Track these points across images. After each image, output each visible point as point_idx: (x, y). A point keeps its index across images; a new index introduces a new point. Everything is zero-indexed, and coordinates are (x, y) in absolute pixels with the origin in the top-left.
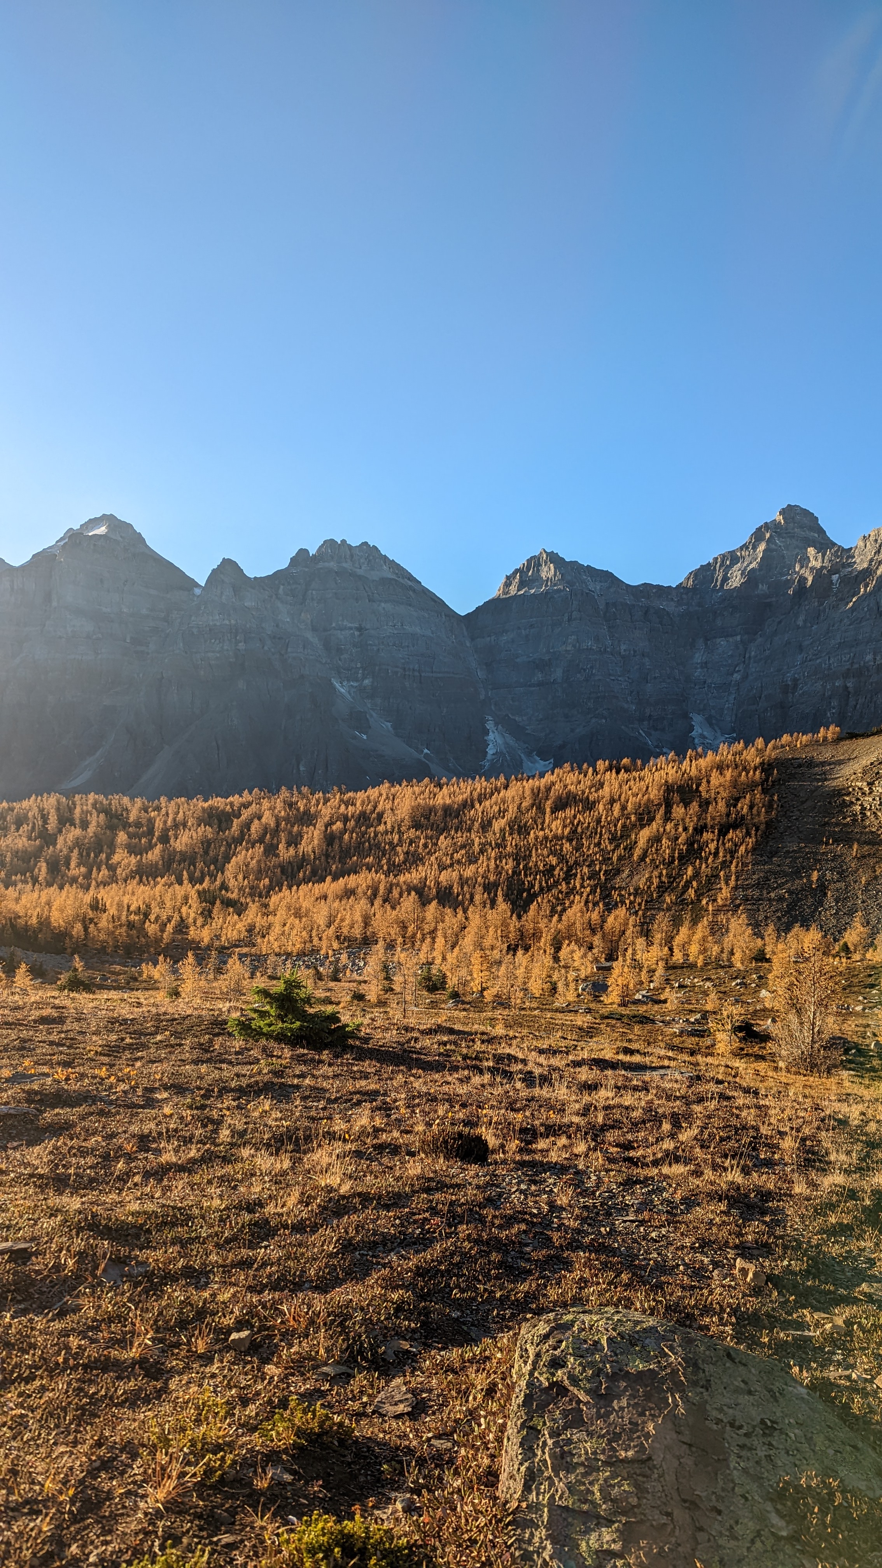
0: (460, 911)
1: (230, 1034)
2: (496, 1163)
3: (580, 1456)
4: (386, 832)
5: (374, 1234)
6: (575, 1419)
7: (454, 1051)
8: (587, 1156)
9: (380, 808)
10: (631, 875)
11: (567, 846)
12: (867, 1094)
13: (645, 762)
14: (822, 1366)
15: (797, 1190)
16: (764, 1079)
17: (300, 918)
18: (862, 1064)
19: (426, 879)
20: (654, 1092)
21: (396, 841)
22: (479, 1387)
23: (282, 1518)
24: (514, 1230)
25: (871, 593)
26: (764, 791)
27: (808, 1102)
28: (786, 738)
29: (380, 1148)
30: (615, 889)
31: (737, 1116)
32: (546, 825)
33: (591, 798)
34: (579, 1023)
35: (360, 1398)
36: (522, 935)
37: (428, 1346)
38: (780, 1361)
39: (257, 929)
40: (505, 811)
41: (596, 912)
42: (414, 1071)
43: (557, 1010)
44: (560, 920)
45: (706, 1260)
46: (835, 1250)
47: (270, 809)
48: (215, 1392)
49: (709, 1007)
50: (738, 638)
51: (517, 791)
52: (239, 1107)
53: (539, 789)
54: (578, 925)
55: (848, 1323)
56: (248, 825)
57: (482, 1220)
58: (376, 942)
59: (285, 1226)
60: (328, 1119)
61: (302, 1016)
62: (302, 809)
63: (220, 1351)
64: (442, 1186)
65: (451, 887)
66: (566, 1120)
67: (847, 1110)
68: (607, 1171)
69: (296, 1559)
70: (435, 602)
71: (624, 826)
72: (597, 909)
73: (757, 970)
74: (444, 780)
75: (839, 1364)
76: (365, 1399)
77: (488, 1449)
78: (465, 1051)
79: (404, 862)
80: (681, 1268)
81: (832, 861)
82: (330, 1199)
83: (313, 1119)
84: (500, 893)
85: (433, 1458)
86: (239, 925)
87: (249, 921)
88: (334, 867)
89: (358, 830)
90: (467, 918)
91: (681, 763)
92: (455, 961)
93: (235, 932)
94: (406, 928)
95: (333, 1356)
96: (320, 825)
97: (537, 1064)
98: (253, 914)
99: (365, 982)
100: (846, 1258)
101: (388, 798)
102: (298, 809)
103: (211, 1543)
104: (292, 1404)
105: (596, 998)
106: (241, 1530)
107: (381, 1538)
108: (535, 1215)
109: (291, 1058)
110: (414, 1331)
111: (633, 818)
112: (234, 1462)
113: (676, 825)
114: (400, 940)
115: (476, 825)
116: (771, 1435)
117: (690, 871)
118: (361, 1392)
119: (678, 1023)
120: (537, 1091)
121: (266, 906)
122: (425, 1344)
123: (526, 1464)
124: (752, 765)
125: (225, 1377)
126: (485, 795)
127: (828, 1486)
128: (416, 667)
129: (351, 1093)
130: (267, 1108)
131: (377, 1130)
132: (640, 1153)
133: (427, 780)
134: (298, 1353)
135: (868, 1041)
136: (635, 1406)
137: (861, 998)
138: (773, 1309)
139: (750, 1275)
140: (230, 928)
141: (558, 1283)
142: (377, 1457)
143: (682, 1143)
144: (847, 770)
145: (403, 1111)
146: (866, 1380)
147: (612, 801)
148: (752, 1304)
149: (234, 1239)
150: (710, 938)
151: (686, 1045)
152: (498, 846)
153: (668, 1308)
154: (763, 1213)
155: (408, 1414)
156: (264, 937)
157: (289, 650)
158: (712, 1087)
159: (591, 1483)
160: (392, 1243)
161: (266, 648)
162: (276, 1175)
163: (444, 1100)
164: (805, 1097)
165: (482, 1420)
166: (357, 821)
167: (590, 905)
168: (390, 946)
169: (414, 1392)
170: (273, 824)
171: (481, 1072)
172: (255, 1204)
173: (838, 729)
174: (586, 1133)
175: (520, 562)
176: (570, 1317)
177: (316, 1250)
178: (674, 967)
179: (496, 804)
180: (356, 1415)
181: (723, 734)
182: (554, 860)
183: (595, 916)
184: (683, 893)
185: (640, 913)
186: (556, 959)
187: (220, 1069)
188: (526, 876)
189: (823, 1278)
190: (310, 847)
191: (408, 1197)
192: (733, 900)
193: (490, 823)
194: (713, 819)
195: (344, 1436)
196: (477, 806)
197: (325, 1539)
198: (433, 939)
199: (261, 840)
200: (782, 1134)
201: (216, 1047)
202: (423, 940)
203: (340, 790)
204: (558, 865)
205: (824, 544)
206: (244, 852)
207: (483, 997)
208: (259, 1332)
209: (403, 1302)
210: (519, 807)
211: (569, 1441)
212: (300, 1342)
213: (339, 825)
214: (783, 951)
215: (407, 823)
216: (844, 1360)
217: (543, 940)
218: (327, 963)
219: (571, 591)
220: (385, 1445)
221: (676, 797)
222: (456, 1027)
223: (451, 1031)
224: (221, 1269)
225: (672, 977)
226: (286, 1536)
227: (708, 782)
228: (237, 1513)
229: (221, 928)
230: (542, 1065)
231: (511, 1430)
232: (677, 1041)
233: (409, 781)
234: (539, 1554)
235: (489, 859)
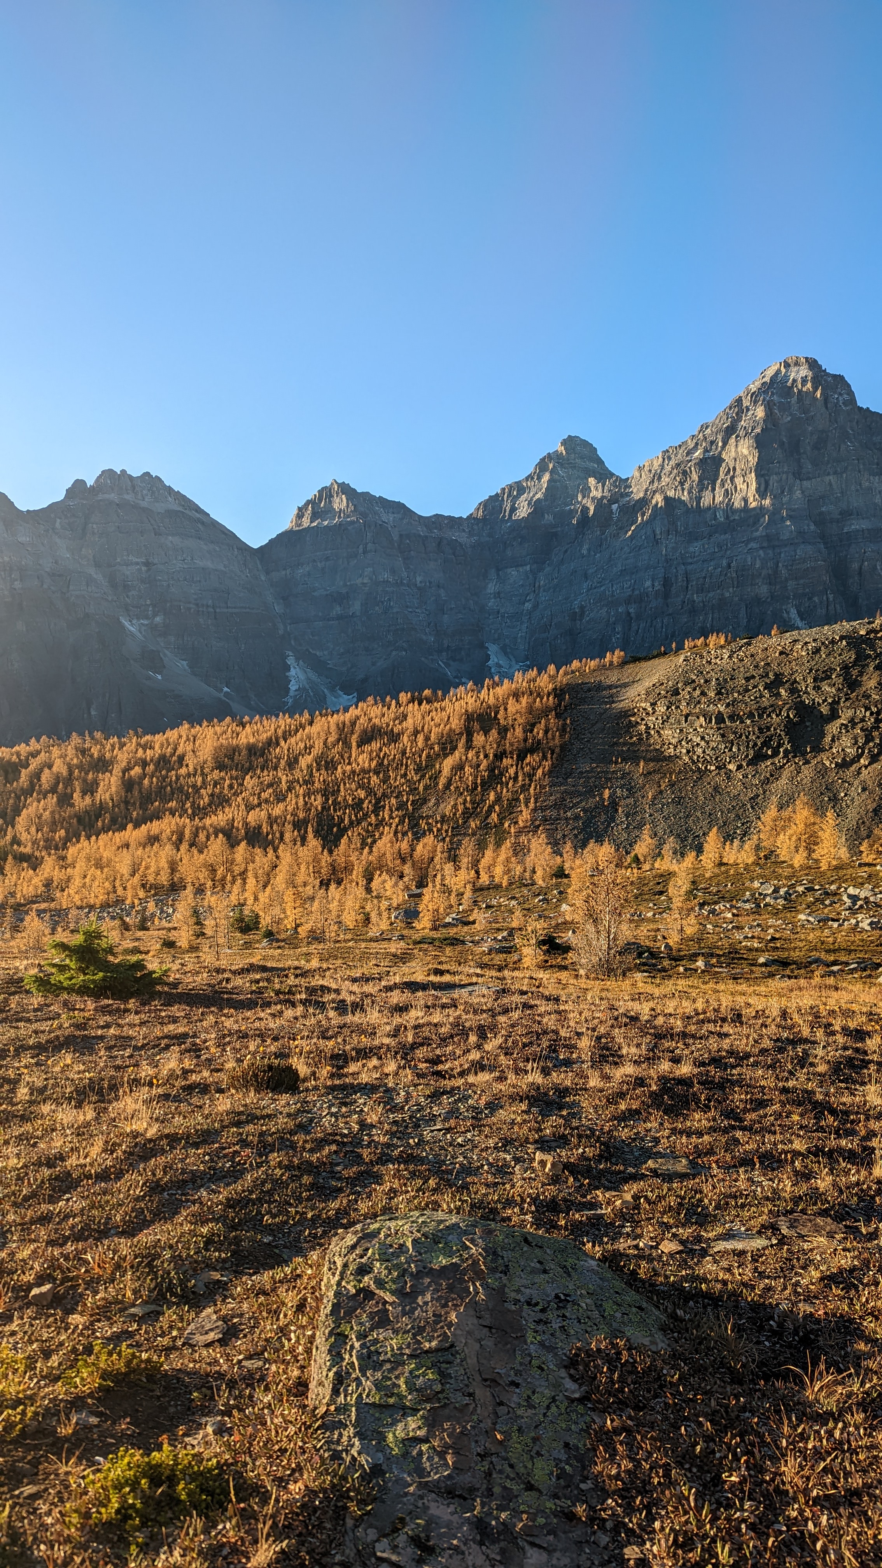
0: (270, 850)
1: (28, 992)
2: (307, 1090)
3: (386, 1353)
4: (189, 775)
5: (183, 1173)
6: (382, 1320)
7: (267, 988)
8: (397, 1074)
9: (180, 751)
10: (437, 804)
11: (375, 780)
12: (657, 992)
13: (446, 692)
14: (613, 1240)
15: (592, 1083)
16: (565, 986)
17: (102, 868)
18: (655, 965)
19: (233, 820)
20: (462, 1007)
21: (199, 784)
22: (290, 1305)
23: (88, 1460)
24: (326, 1151)
25: (647, 522)
26: (558, 716)
27: (604, 1004)
28: (576, 664)
29: (189, 1089)
30: (422, 818)
31: (539, 1023)
32: (353, 759)
33: (396, 730)
34: (393, 950)
35: (170, 1333)
36: (334, 869)
37: (238, 1273)
38: (575, 1240)
39: (55, 883)
40: (311, 747)
41: (405, 842)
42: (226, 1011)
43: (371, 940)
44: (371, 852)
45: (508, 1157)
46: (624, 1134)
47: (60, 757)
48: (15, 1349)
49: (515, 924)
50: (528, 568)
51: (322, 726)
52: (37, 1064)
53: (344, 724)
54: (388, 855)
55: (636, 1197)
56: (37, 775)
57: (293, 1146)
58: (185, 888)
59: (89, 1177)
60: (134, 1066)
61: (105, 966)
62: (96, 756)
63: (21, 1308)
64: (252, 1118)
65: (260, 827)
66: (377, 1042)
67: (639, 1007)
68: (415, 1085)
69: (103, 1497)
70: (224, 533)
71: (428, 756)
72: (406, 838)
73: (557, 885)
74: (247, 718)
75: (628, 1235)
76: (175, 1333)
77: (298, 1361)
78: (277, 986)
79: (210, 805)
80: (486, 1167)
81: (622, 778)
82: (136, 1144)
83: (118, 1068)
84: (310, 829)
85: (244, 1379)
86: (35, 881)
87: (46, 875)
88: (135, 813)
89: (158, 774)
90: (277, 857)
91: (479, 692)
92: (267, 900)
93: (31, 888)
94: (215, 871)
95: (141, 1297)
96: (117, 770)
97: (349, 992)
98: (49, 868)
99: (175, 929)
100: (635, 1139)
101: (188, 739)
102: (92, 756)
103: (12, 1497)
104: (97, 1349)
105: (409, 925)
106: (45, 1480)
107: (190, 1463)
108: (345, 1136)
109: (96, 1010)
110: (224, 1261)
111: (436, 748)
112: (36, 1414)
113: (478, 753)
114: (209, 884)
115: (283, 762)
116: (564, 1307)
117: (492, 796)
118: (171, 1327)
119: (486, 942)
120: (349, 1018)
121: (63, 858)
122: (235, 1272)
123: (335, 1369)
124: (546, 691)
125: (25, 1333)
126: (290, 732)
127: (614, 1346)
128: (210, 602)
129: (159, 1039)
130: (69, 1061)
131: (186, 1072)
132: (448, 1065)
133: (228, 719)
134: (103, 1299)
135: (658, 944)
136: (439, 1299)
137: (651, 905)
138: (570, 1194)
139: (549, 1166)
140: (25, 884)
141: (369, 1197)
142: (186, 1387)
143: (488, 1053)
144: (631, 692)
145: (213, 1050)
146: (652, 1247)
147: (416, 733)
148: (551, 1191)
149: (33, 1195)
150: (513, 859)
151: (495, 962)
152: (306, 782)
153: (473, 1206)
154: (561, 1108)
155: (219, 1341)
156: (63, 890)
157: (71, 588)
158: (517, 999)
159: (397, 1377)
160: (202, 1179)
161: (45, 586)
162: (79, 1128)
163: (255, 1035)
164: (601, 999)
165: (292, 1335)
166: (157, 764)
167: (400, 835)
168: (200, 891)
169: (224, 1319)
170: (65, 772)
171: (293, 1005)
172: (56, 1159)
173: (622, 653)
174: (396, 1053)
175: (311, 493)
176: (376, 1225)
177: (122, 1196)
178: (481, 889)
179: (301, 740)
180: (166, 1350)
181: (517, 662)
182: (362, 794)
183: (404, 846)
184: (487, 817)
185: (448, 839)
186: (368, 890)
187: (17, 1028)
188: (335, 810)
189: (614, 1160)
190: (108, 794)
191: (217, 1133)
192: (533, 821)
193: (296, 760)
194: (511, 744)
195: (152, 1372)
196: (282, 743)
197: (132, 1473)
198: (244, 880)
199: (53, 790)
200: (579, 1035)
201: (13, 1006)
202: (233, 882)
203: (136, 734)
204: (366, 798)
205: (603, 475)
206: (35, 804)
207: (297, 933)
208: (62, 1284)
209: (213, 1235)
210: (325, 743)
211: (376, 1341)
212: (106, 1288)
213: (137, 770)
214: (581, 866)
215: (210, 764)
216: (633, 1231)
217: (355, 872)
218: (134, 913)
219: (365, 522)
220: (195, 1374)
221: (476, 726)
222: (269, 965)
223: (264, 969)
224: (19, 1228)
225: (479, 899)
226: (91, 1477)
227: (506, 709)
228: (40, 1463)
229: (15, 885)
230: (354, 993)
231: (320, 1340)
232: (486, 959)
233: (210, 721)
234: (347, 1451)
235: (297, 796)
